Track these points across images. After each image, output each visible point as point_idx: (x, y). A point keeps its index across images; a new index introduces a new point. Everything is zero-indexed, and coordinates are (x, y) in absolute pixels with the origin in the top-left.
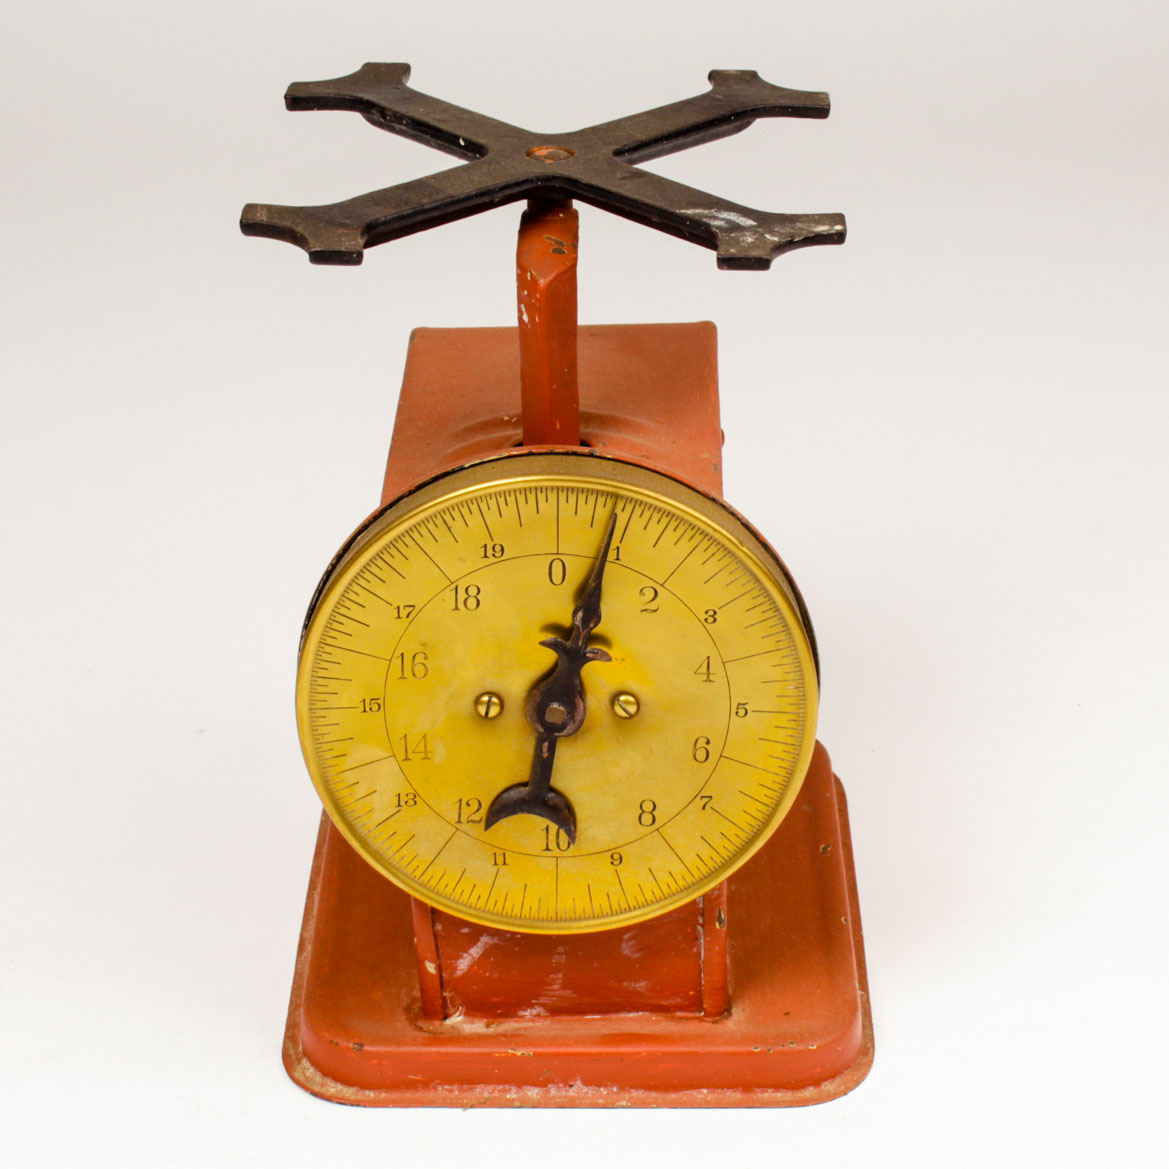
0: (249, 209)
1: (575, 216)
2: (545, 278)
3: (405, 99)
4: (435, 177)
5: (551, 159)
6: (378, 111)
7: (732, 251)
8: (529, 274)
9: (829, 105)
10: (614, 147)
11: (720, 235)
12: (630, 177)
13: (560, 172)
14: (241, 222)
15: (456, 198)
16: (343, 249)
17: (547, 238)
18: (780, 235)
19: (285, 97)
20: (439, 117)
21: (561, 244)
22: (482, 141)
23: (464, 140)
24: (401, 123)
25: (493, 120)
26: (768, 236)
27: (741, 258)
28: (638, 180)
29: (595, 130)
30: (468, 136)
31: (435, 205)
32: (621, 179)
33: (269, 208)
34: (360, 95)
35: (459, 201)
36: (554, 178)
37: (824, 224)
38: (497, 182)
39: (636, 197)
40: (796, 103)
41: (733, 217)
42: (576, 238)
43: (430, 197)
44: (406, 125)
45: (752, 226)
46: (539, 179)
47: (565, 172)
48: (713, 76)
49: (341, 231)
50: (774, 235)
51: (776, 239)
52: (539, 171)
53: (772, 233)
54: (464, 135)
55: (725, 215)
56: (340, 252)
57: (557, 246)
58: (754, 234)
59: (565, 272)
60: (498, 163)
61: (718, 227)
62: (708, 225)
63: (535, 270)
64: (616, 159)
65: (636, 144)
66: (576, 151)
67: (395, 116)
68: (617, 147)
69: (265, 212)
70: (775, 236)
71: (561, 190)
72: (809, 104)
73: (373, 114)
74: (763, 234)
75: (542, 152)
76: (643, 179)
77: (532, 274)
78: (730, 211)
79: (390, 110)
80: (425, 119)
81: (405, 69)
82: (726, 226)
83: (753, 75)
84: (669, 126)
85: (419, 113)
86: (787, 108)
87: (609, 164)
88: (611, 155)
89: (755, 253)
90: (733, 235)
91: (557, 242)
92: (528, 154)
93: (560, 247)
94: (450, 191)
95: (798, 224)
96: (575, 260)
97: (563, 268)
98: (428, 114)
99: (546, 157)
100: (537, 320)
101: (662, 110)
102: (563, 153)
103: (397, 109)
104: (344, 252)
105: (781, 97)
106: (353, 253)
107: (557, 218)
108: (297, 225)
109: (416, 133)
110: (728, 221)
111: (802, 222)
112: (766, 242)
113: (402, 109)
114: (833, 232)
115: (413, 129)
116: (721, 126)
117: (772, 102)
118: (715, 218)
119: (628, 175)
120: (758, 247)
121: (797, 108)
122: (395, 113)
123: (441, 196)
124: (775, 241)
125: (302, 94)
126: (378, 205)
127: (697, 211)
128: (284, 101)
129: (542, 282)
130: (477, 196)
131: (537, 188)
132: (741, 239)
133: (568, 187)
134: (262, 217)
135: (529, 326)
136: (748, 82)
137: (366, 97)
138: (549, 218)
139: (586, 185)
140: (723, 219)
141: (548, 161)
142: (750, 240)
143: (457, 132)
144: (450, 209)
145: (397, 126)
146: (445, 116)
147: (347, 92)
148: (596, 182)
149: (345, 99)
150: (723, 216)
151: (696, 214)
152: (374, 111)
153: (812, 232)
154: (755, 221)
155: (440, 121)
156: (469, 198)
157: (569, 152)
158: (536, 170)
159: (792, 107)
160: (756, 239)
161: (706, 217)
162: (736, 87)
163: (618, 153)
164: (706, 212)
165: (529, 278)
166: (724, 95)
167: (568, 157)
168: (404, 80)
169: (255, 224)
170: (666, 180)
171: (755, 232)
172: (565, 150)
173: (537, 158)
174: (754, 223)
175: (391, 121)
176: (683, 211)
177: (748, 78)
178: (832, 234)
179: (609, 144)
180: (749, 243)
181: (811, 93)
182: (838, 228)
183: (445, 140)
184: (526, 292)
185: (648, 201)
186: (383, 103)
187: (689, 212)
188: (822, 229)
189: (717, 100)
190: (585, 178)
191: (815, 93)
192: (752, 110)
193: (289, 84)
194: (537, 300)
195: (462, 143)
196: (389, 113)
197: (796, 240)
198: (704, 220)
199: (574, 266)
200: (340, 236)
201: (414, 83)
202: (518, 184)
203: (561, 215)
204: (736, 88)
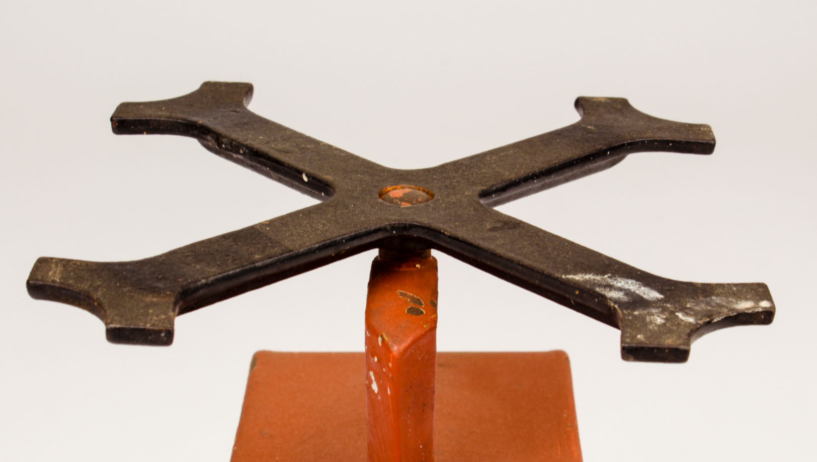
0: (43, 263)
1: (433, 266)
2: (400, 343)
3: (246, 124)
4: (271, 223)
5: (407, 202)
6: (213, 137)
7: (640, 337)
8: (380, 339)
9: (714, 140)
10: (480, 188)
11: (619, 311)
12: (502, 228)
13: (418, 219)
14: (28, 282)
15: (296, 252)
16: (148, 326)
17: (402, 294)
18: (696, 314)
19: (112, 119)
20: (280, 147)
21: (418, 302)
22: (329, 177)
23: (307, 175)
24: (238, 153)
25: (341, 151)
26: (680, 315)
27: (653, 349)
28: (511, 232)
29: (456, 166)
30: (312, 171)
31: (269, 261)
32: (490, 230)
33: (66, 264)
34: (194, 119)
35: (298, 256)
36: (412, 226)
37: (747, 299)
38: (344, 232)
39: (512, 255)
40: (677, 137)
41: (632, 285)
42: (435, 293)
43: (263, 252)
44: (244, 154)
45: (659, 300)
46: (393, 227)
47: (424, 220)
48: (580, 103)
49: (149, 299)
50: (687, 314)
51: (691, 320)
52: (393, 218)
53: (683, 309)
54: (307, 169)
55: (621, 283)
56: (144, 330)
57: (411, 305)
58: (662, 312)
59: (423, 336)
60: (347, 207)
61: (616, 301)
62: (603, 296)
63: (387, 334)
64: (482, 201)
65: (504, 184)
66: (435, 191)
67: (231, 144)
68: (485, 188)
69: (60, 268)
70: (690, 315)
71: (419, 240)
72: (692, 138)
73: (207, 140)
74: (673, 313)
75: (397, 192)
76: (517, 231)
77: (383, 340)
78: (628, 278)
79: (226, 137)
80: (265, 148)
81: (247, 90)
82: (625, 299)
83: (624, 103)
84: (540, 163)
85: (258, 142)
86: (668, 142)
87: (475, 210)
88: (476, 198)
89: (669, 341)
90: (636, 313)
91: (413, 299)
92: (381, 195)
93: (417, 306)
94: (288, 244)
95: (714, 298)
96: (435, 321)
97: (419, 332)
98: (268, 143)
99: (402, 199)
100: (389, 392)
101: (530, 142)
102: (422, 195)
103: (234, 136)
104: (149, 330)
105: (659, 129)
106: (160, 332)
107: (413, 269)
108: (96, 289)
109: (254, 164)
110: (628, 293)
111: (717, 295)
112: (679, 324)
113: (239, 135)
114: (760, 310)
115: (250, 159)
116: (596, 162)
117: (649, 135)
118: (611, 287)
119: (499, 225)
120: (670, 331)
121: (680, 142)
122: (232, 141)
123: (277, 250)
124: (690, 323)
125: (130, 117)
126: (198, 261)
127: (587, 277)
128: (109, 123)
129: (396, 349)
130: (320, 249)
131: (392, 238)
132: (648, 319)
133: (427, 237)
134: (55, 276)
135: (379, 398)
136: (620, 111)
137: (201, 121)
138: (404, 269)
139: (450, 237)
140: (620, 289)
141: (405, 205)
142: (659, 321)
143: (300, 166)
144: (287, 266)
145: (235, 156)
146: (287, 146)
147: (180, 115)
148: (462, 233)
149: (177, 122)
150: (619, 285)
151: (586, 281)
152: (209, 138)
153: (733, 310)
154: (661, 292)
155: (280, 151)
156: (310, 252)
157: (428, 193)
158: (390, 217)
159: (673, 142)
160: (667, 319)
161: (600, 286)
162: (607, 116)
163: (484, 194)
164: (598, 278)
165: (380, 344)
166: (595, 126)
167: (428, 200)
168: (244, 102)
169: (44, 286)
170: (545, 233)
171: (664, 310)
172: (424, 191)
173: (391, 201)
174: (660, 296)
175: (226, 149)
176: (570, 277)
177: (619, 107)
178: (758, 313)
179: (474, 184)
180: (659, 326)
181: (691, 126)
182: (765, 304)
183: (286, 174)
184: (376, 359)
185: (527, 262)
186: (220, 129)
187: (578, 277)
188: (745, 305)
189: (589, 132)
190: (449, 229)
191: (696, 126)
192: (629, 144)
193: (118, 104)
194: (389, 369)
195: (306, 179)
196: (224, 140)
197: (715, 320)
198: (598, 289)
199: (434, 328)
200: (148, 306)
201: (255, 106)
202: (368, 233)
203: (418, 266)
204: (609, 118)
